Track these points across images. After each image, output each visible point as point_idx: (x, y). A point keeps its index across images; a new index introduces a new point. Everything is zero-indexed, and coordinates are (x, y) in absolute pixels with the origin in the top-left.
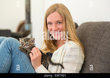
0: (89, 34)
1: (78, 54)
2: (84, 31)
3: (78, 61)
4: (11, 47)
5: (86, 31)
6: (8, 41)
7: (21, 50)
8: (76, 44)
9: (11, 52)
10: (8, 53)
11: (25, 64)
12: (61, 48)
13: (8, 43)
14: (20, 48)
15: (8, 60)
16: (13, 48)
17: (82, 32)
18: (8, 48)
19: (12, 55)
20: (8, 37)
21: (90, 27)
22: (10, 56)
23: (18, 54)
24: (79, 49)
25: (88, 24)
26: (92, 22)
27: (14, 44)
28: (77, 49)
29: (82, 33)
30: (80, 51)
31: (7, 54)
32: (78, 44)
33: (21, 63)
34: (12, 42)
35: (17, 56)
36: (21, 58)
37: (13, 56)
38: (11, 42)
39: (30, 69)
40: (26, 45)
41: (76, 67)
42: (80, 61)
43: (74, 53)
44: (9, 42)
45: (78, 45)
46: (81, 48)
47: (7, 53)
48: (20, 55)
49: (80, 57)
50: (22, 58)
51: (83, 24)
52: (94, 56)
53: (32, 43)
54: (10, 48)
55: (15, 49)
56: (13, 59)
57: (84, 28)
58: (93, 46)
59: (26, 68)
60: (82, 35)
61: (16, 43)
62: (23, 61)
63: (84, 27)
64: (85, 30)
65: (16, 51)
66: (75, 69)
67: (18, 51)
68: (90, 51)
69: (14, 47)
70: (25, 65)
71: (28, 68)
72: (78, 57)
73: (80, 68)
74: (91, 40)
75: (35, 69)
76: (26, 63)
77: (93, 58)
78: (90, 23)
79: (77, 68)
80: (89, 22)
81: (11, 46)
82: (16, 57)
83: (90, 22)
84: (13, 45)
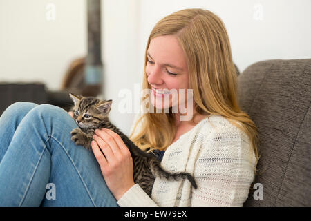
0: (273, 94)
1: (239, 152)
2: (258, 86)
3: (238, 174)
4: (49, 132)
5: (262, 86)
6: (40, 115)
7: (77, 142)
8: (231, 125)
9: (49, 148)
10: (40, 151)
11: (90, 183)
12: (188, 136)
13: (40, 121)
14: (74, 137)
15: (40, 169)
16: (55, 136)
17: (250, 90)
18: (39, 136)
19: (51, 154)
20: (39, 103)
21: (275, 74)
22: (45, 158)
23: (69, 152)
24: (240, 139)
25: (269, 67)
26: (281, 61)
27: (56, 125)
28: (236, 139)
29: (252, 91)
30: (243, 146)
31: (37, 152)
32: (237, 125)
33: (78, 178)
34: (52, 118)
35: (65, 158)
36: (77, 165)
37: (54, 159)
38: (50, 119)
39: (103, 196)
40: (83, 119)
41: (233, 192)
42: (243, 174)
43: (226, 151)
44: (43, 118)
45: (238, 127)
46: (246, 136)
47: (37, 148)
48: (75, 157)
49: (245, 162)
50: (80, 166)
51: (253, 66)
52: (286, 159)
53: (101, 115)
54: (45, 135)
55: (59, 139)
56: (54, 167)
57: (257, 78)
58: (284, 131)
59: (92, 193)
60: (251, 98)
61: (64, 122)
62: (82, 174)
63: (256, 75)
64: (260, 85)
65: (65, 144)
66: (232, 197)
67: (68, 144)
68: (274, 144)
69: (58, 134)
70: (88, 186)
71: (98, 194)
72: (239, 162)
73: (244, 195)
74: (277, 112)
75: (117, 197)
76: (92, 181)
77: (285, 164)
78: (273, 65)
79: (236, 194)
80: (270, 61)
81: (49, 129)
82: (64, 162)
83: (275, 61)
84: (54, 126)
